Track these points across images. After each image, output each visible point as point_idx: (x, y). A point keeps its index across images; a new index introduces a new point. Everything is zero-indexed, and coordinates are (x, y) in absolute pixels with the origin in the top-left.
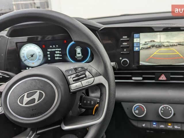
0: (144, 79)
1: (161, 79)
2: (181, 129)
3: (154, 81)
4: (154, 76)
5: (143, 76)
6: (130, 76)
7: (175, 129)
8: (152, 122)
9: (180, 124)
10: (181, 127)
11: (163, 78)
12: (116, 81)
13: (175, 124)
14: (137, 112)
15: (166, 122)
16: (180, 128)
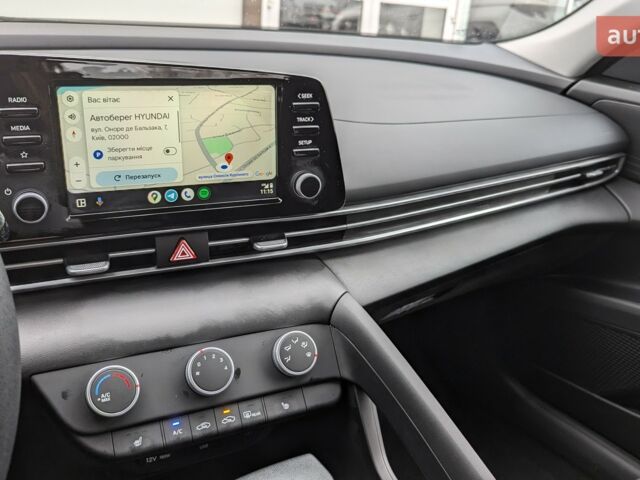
0: (116, 265)
1: (178, 257)
2: (262, 418)
3: (153, 270)
4: (153, 250)
5: (111, 255)
6: (60, 261)
7: (244, 422)
8: (166, 424)
9: (258, 403)
10: (264, 409)
11: (183, 253)
12: (14, 288)
13: (243, 405)
14: (105, 398)
15: (213, 407)
16: (259, 413)
